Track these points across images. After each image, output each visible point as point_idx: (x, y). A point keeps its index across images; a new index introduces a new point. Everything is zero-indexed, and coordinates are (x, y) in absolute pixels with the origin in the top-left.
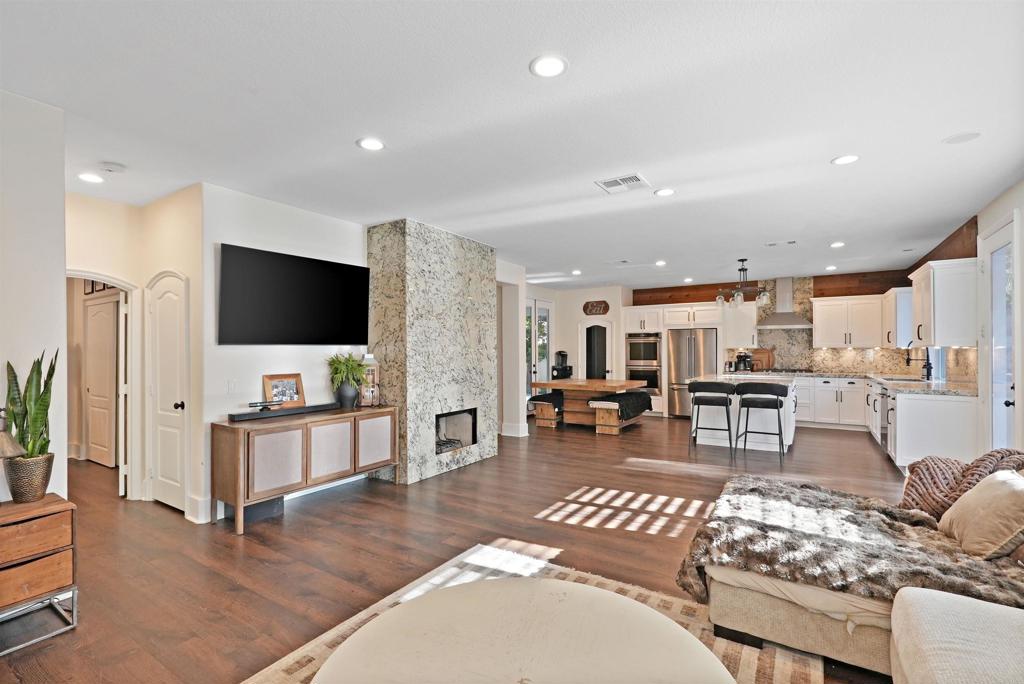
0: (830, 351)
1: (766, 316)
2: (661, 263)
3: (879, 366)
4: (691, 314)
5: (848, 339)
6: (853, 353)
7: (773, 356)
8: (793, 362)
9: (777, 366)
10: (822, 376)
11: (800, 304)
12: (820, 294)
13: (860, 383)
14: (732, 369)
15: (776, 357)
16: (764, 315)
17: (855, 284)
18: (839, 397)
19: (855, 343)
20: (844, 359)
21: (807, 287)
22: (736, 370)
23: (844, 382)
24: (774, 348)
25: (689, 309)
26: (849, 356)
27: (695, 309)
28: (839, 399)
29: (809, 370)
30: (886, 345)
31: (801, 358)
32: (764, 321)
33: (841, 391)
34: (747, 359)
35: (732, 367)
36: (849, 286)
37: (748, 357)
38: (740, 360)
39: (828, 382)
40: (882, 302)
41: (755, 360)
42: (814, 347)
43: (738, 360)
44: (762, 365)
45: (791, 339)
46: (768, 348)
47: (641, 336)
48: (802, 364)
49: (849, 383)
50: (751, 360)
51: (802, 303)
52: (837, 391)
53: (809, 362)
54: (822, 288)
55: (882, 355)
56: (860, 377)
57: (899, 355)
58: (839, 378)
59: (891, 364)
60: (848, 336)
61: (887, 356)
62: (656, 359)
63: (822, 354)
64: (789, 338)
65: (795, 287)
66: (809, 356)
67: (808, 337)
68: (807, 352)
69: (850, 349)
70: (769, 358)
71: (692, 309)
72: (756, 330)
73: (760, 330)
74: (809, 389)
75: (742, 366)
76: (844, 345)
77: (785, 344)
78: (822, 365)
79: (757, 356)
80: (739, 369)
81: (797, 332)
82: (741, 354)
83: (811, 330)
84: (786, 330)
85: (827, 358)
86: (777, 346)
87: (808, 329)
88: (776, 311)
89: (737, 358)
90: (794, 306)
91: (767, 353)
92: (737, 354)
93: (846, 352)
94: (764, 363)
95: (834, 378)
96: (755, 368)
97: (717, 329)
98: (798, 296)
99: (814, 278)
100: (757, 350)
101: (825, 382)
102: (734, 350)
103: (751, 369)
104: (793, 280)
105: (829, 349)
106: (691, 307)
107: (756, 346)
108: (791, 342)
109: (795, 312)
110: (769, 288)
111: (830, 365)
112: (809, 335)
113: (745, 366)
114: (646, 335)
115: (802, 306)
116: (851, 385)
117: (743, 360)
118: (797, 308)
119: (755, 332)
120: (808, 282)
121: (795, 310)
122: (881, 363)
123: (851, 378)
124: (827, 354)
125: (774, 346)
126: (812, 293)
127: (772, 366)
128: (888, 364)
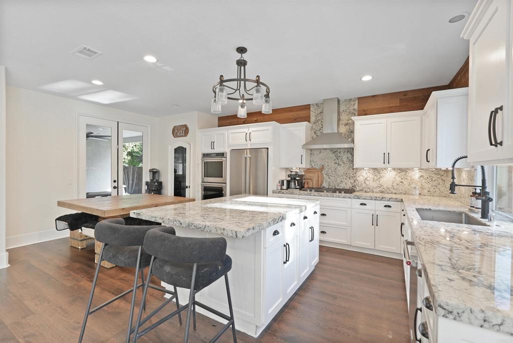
0: (371, 171)
1: (317, 136)
2: (150, 59)
3: (418, 188)
4: (248, 135)
5: (386, 158)
6: (393, 173)
7: (322, 175)
8: (339, 180)
9: (325, 185)
10: (359, 198)
11: (346, 125)
12: (363, 113)
13: (397, 206)
14: (285, 187)
15: (325, 176)
16: (315, 136)
17: (396, 103)
18: (375, 221)
19: (393, 163)
20: (385, 179)
21: (351, 108)
22: (288, 187)
23: (380, 205)
24: (322, 168)
25: (246, 130)
26: (389, 177)
27: (251, 130)
28: (375, 223)
29: (350, 191)
30: (425, 165)
31: (345, 177)
32: (313, 141)
33: (377, 215)
34: (298, 178)
35: (283, 185)
36: (391, 106)
37: (299, 176)
38: (292, 179)
39: (365, 204)
40: (421, 118)
41: (305, 179)
42: (355, 167)
43: (289, 179)
44: (313, 183)
45: (337, 159)
46: (318, 168)
47: (212, 155)
48: (346, 184)
49: (385, 206)
50: (301, 179)
51: (348, 124)
52: (373, 215)
53: (352, 181)
54: (364, 107)
55: (421, 176)
56: (396, 200)
57: (439, 176)
58: (376, 200)
59: (430, 186)
60: (387, 156)
61: (426, 177)
62: (222, 177)
63: (364, 174)
64: (336, 158)
65: (341, 109)
66: (352, 175)
67: (350, 155)
68: (350, 171)
69: (389, 169)
70: (318, 177)
71: (249, 130)
72: (305, 150)
73: (311, 150)
74: (346, 211)
75: (292, 184)
76: (383, 166)
77: (332, 164)
78: (364, 185)
79: (308, 175)
80: (290, 187)
81: (342, 153)
82: (293, 173)
83: (353, 149)
84: (334, 151)
85: (368, 179)
86: (326, 166)
87: (350, 148)
88: (324, 132)
89: (289, 177)
90: (340, 127)
91: (317, 173)
92: (289, 173)
93: (386, 172)
94: (314, 182)
95: (371, 199)
96: (306, 186)
97: (268, 148)
98: (344, 117)
99: (359, 99)
100: (308, 169)
101: (362, 204)
102: (287, 169)
103: (302, 187)
104: (339, 101)
105: (370, 169)
106: (248, 128)
107: (304, 166)
108: (338, 163)
109: (341, 133)
110: (320, 111)
111: (371, 185)
112: (351, 154)
113: (295, 184)
114: (215, 155)
115: (347, 127)
116: (387, 209)
117: (295, 179)
118: (343, 129)
119: (303, 152)
120: (352, 103)
121: (341, 131)
122: (419, 184)
123: (388, 201)
124: (368, 174)
125: (323, 166)
126: (357, 114)
127: (321, 185)
128: (427, 186)
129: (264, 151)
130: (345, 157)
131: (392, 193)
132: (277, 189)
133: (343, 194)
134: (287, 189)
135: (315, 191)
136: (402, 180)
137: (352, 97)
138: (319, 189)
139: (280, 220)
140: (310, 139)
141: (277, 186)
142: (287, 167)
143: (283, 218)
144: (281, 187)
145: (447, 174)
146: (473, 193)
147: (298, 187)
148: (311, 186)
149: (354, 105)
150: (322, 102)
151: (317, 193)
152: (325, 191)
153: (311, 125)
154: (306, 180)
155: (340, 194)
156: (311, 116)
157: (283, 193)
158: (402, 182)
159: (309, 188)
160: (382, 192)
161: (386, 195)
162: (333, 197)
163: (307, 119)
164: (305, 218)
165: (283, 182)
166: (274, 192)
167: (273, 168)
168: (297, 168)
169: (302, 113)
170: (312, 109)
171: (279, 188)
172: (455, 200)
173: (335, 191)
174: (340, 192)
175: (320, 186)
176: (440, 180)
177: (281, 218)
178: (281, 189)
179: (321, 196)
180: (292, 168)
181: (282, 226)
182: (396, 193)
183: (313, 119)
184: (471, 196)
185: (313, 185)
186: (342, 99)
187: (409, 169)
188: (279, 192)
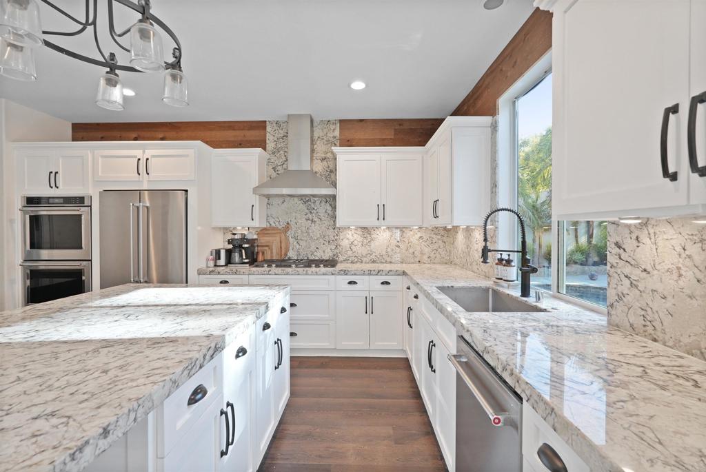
0: (359, 231)
1: (279, 174)
3: (417, 253)
4: (143, 163)
5: (381, 212)
6: (387, 234)
7: (287, 238)
8: (313, 247)
9: (292, 254)
10: (345, 273)
11: (323, 159)
12: (347, 142)
13: (397, 283)
14: (222, 261)
15: (291, 240)
16: (274, 175)
17: (389, 134)
18: (369, 307)
19: (390, 220)
20: (377, 243)
21: (331, 135)
22: (229, 261)
23: (376, 281)
24: (287, 227)
25: (138, 153)
26: (383, 239)
27: (149, 153)
28: (369, 310)
29: (331, 263)
31: (322, 241)
32: (272, 182)
33: (372, 298)
34: (246, 246)
35: (219, 259)
36: (384, 137)
37: (248, 241)
38: (235, 247)
39: (355, 283)
40: (423, 157)
41: (258, 246)
42: (337, 226)
43: (231, 246)
44: (272, 253)
45: (311, 212)
46: (280, 227)
47: (51, 201)
48: (324, 252)
49: (383, 283)
50: (252, 246)
51: (325, 158)
52: (366, 298)
53: (333, 248)
54: (349, 135)
55: (421, 237)
56: (397, 273)
57: (439, 237)
58: (370, 274)
59: (430, 250)
60: (381, 208)
61: (425, 238)
62: (81, 248)
63: (350, 236)
64: (308, 211)
65: (316, 135)
66: (333, 238)
67: (329, 208)
68: (330, 233)
69: (382, 228)
70: (281, 242)
71: (144, 152)
72: (257, 196)
73: (268, 197)
74: (328, 295)
75: (236, 257)
76: (377, 223)
77: (303, 222)
78: (350, 253)
79: (264, 240)
80: (232, 261)
81: (317, 203)
82: (236, 237)
83: (334, 197)
84: (305, 199)
85: (356, 243)
86: (292, 224)
87: (330, 196)
88: (289, 169)
89: (229, 243)
90: (315, 163)
91: (278, 235)
92: (230, 237)
93: (378, 233)
94: (274, 251)
95: (364, 274)
96: (260, 258)
97: (186, 191)
98: (320, 148)
99: (341, 121)
100: (264, 229)
101: (350, 283)
102: (225, 230)
103: (253, 261)
104: (312, 121)
105: (358, 228)
106: (144, 149)
107: (256, 224)
108: (311, 218)
109: (316, 173)
110: (282, 133)
111: (359, 252)
112: (331, 205)
113: (241, 256)
114: (61, 201)
115: (325, 163)
116: (385, 286)
117: (240, 247)
118: (319, 167)
119: (255, 200)
120: (332, 127)
121: (315, 169)
122: (418, 248)
123: (386, 275)
124: (355, 236)
125: (288, 224)
126: (338, 144)
127: (286, 254)
128: (427, 250)
129: (181, 195)
130: (323, 209)
131: (386, 262)
132: (208, 267)
133: (322, 269)
134: (226, 265)
135: (277, 266)
136: (398, 244)
137: (332, 118)
138: (283, 263)
139: (208, 357)
140: (266, 179)
141: (208, 260)
142: (227, 225)
143: (216, 348)
144: (216, 262)
145: (448, 234)
146: (498, 259)
147: (246, 261)
148: (268, 257)
149: (334, 130)
150: (286, 119)
151: (280, 269)
152: (294, 266)
153: (268, 156)
154: (259, 248)
155: (318, 269)
156: (268, 142)
157: (219, 273)
158: (398, 246)
159: (265, 261)
160: (374, 262)
161: (381, 267)
162: (307, 274)
163: (262, 144)
164: (266, 326)
165: (218, 252)
166: (200, 272)
167: (199, 228)
168: (243, 228)
169: (252, 134)
170: (269, 129)
171: (211, 264)
172: (463, 268)
173: (309, 263)
174: (317, 266)
175: (283, 256)
176: (441, 242)
177: (211, 352)
178: (215, 266)
179: (287, 274)
180: (235, 228)
181: (215, 368)
182: (391, 263)
183: (270, 145)
184: (497, 264)
185: (272, 256)
186: (317, 120)
187: (407, 228)
188: (211, 272)
